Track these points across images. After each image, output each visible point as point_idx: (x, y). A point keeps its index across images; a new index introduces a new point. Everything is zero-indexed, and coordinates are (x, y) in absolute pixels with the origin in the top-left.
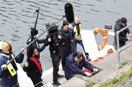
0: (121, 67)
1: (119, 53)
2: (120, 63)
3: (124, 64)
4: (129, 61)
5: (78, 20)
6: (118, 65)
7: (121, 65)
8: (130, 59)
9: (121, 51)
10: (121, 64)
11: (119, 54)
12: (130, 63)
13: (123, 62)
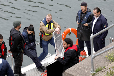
0: (94, 74)
1: (93, 59)
2: (93, 70)
3: (98, 71)
4: (103, 68)
5: (49, 18)
6: (91, 72)
7: (94, 72)
8: (105, 65)
9: (95, 57)
10: (95, 70)
11: (93, 61)
12: (104, 70)
13: (97, 68)
